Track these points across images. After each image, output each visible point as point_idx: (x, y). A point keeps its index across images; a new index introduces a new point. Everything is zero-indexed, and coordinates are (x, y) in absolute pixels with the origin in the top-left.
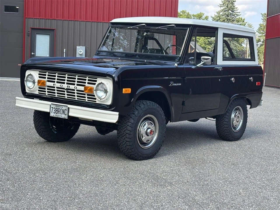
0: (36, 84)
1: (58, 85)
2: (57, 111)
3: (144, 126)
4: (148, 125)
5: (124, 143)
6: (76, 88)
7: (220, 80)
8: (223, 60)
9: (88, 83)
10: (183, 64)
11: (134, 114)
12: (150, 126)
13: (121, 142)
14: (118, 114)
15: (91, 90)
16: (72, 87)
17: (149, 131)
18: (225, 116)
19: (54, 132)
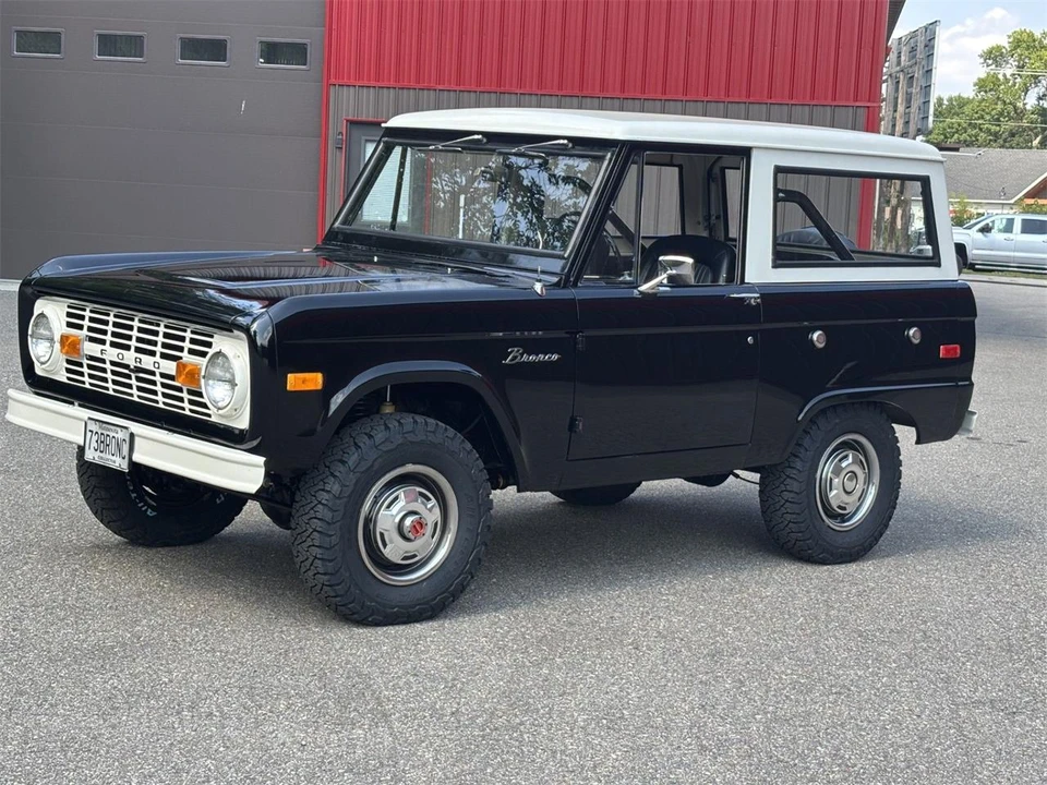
0: (57, 346)
1: (112, 354)
2: (103, 444)
3: (388, 507)
4: (407, 503)
5: (308, 563)
6: (157, 365)
7: (755, 339)
8: (775, 266)
9: (191, 352)
10: (575, 285)
11: (343, 462)
12: (418, 506)
13: (301, 558)
14: (262, 464)
15: (193, 375)
16: (147, 362)
17: (408, 522)
18: (789, 471)
19: (146, 510)
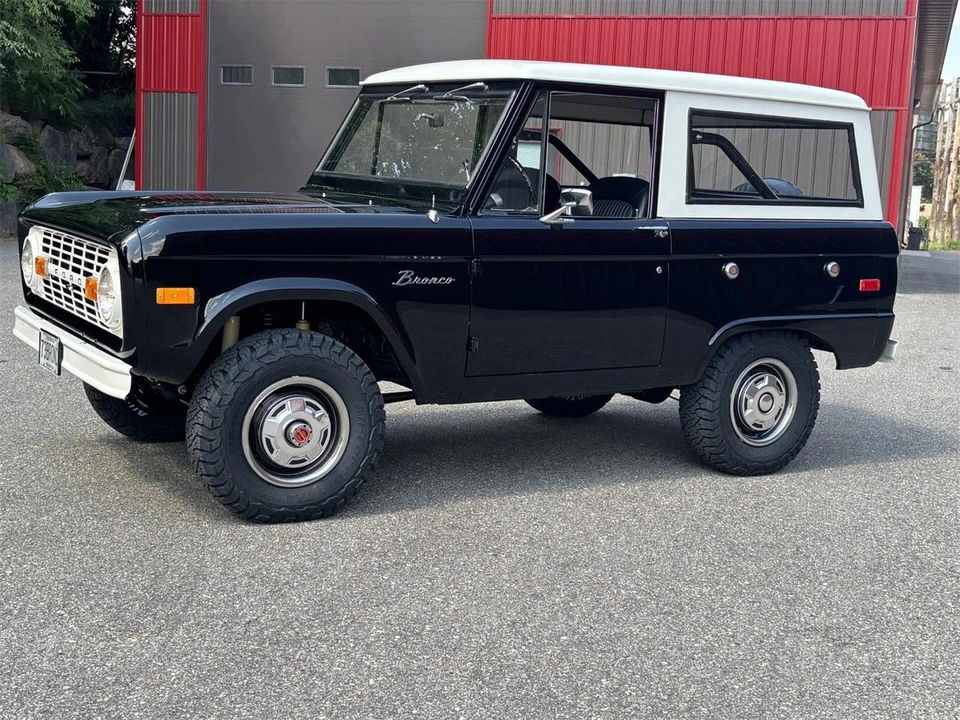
0: (35, 267)
1: (60, 273)
2: (48, 352)
4: (293, 412)
6: (81, 282)
7: (664, 269)
8: (689, 202)
9: (98, 269)
12: (305, 415)
14: (128, 373)
15: (93, 290)
16: (78, 279)
17: (294, 429)
18: (704, 392)
19: (137, 411)
